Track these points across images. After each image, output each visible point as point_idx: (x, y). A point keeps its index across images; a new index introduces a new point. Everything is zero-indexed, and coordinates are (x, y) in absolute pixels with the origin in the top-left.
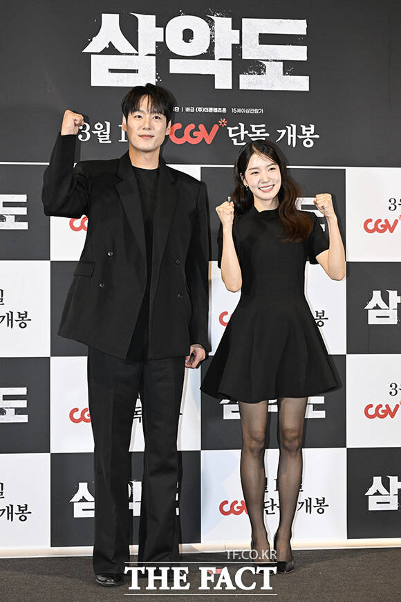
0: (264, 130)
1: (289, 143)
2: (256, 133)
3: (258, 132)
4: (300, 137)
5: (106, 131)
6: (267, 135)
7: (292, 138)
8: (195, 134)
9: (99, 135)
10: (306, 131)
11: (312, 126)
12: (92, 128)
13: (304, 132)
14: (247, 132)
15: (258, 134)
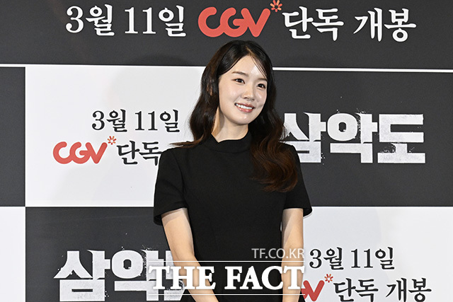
0: (335, 17)
1: (373, 36)
2: (324, 21)
3: (328, 19)
4: (388, 27)
5: (106, 18)
6: (341, 23)
7: (376, 28)
8: (236, 22)
9: (96, 25)
10: (397, 17)
11: (406, 11)
12: (87, 14)
13: (394, 20)
14: (311, 20)
15: (328, 23)
